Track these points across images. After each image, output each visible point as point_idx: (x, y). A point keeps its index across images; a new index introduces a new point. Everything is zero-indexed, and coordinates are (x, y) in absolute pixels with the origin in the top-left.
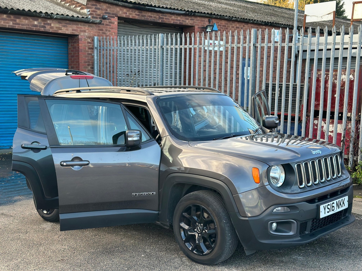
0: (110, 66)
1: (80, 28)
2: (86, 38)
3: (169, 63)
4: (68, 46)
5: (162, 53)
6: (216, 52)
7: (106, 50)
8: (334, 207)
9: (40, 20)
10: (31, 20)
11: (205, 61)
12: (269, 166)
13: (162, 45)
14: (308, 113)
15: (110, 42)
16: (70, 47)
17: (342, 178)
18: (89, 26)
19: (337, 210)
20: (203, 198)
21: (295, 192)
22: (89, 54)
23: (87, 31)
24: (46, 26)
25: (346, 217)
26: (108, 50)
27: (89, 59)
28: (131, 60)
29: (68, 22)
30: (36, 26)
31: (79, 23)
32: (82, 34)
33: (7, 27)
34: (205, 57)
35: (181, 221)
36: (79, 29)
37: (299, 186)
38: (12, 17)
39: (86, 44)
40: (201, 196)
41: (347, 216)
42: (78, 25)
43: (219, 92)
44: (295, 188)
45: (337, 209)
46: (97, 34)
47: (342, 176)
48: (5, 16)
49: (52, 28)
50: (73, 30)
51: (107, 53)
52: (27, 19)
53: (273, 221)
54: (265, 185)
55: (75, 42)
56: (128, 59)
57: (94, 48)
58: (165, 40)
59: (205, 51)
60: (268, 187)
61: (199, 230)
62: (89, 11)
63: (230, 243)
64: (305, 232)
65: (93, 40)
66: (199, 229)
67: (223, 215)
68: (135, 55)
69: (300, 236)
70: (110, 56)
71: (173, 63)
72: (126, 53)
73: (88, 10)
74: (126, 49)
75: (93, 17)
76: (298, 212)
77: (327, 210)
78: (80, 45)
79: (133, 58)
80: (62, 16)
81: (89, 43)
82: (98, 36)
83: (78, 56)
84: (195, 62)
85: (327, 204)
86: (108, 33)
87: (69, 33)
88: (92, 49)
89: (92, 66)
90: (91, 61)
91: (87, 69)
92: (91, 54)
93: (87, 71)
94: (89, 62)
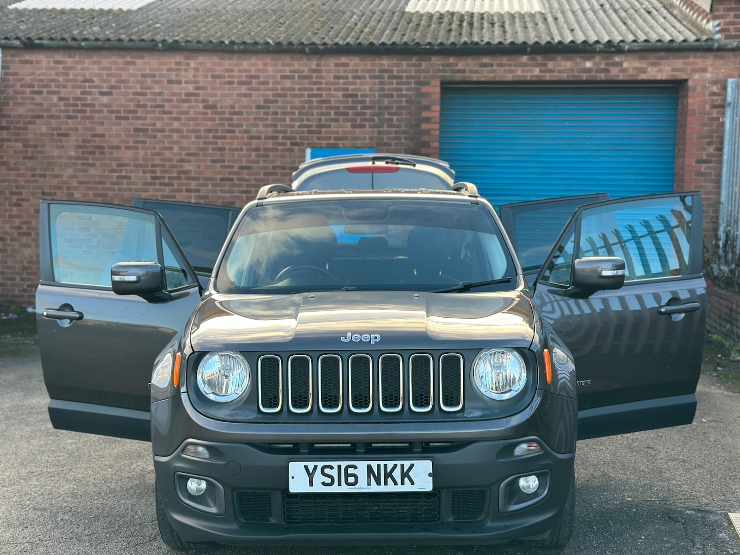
1: (693, 63)
2: (707, 85)
8: (355, 476)
9: (597, 58)
10: (578, 60)
16: (679, 106)
18: (715, 58)
22: (713, 119)
23: (710, 69)
24: (612, 68)
27: (711, 131)
29: (662, 54)
30: (589, 70)
31: (691, 54)
32: (697, 76)
33: (529, 78)
36: (689, 67)
38: (539, 58)
39: (708, 97)
42: (688, 57)
45: (369, 485)
46: (735, 73)
48: (524, 59)
49: (624, 70)
50: (674, 70)
52: (570, 59)
54: (181, 392)
55: (685, 96)
57: (726, 106)
62: (719, 25)
64: (269, 518)
65: (724, 88)
73: (717, 22)
75: (727, 37)
78: (690, 101)
80: (645, 44)
81: (715, 94)
85: (320, 464)
87: (664, 78)
88: (722, 106)
89: (719, 146)
90: (715, 135)
91: (704, 153)
92: (718, 119)
93: (704, 158)
94: (711, 137)
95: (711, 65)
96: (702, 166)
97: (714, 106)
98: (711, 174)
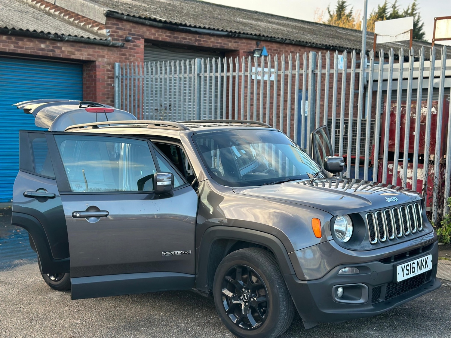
0: (134, 100)
1: (98, 52)
2: (105, 65)
3: (207, 95)
4: (82, 74)
5: (198, 83)
6: (265, 82)
7: (130, 79)
8: (414, 268)
9: (48, 43)
10: (37, 42)
11: (252, 93)
12: (333, 216)
13: (199, 72)
14: (380, 155)
15: (134, 70)
16: (85, 75)
17: (423, 233)
18: (109, 50)
19: (418, 272)
20: (251, 257)
21: (366, 248)
22: (108, 84)
23: (106, 56)
24: (56, 50)
25: (430, 282)
26: (132, 79)
27: (108, 91)
28: (161, 91)
29: (82, 45)
30: (43, 50)
31: (97, 47)
32: (100, 59)
33: (7, 51)
34: (252, 88)
35: (223, 287)
36: (96, 54)
37: (370, 242)
38: (13, 39)
39: (105, 72)
41: (431, 280)
42: (95, 48)
43: (269, 127)
44: (366, 244)
46: (118, 60)
47: (424, 229)
48: (4, 38)
49: (63, 52)
50: (89, 55)
51: (130, 83)
52: (32, 41)
53: (339, 285)
54: (328, 240)
55: (91, 70)
56: (156, 91)
57: (115, 77)
58: (203, 66)
59: (252, 81)
60: (332, 243)
62: (109, 32)
63: (285, 313)
64: (379, 300)
65: (114, 68)
66: (245, 296)
67: (276, 279)
68: (166, 85)
69: (372, 305)
70: (134, 86)
71: (213, 96)
72: (154, 83)
73: (108, 30)
75: (114, 39)
76: (370, 273)
77: (406, 272)
78: (97, 73)
79: (163, 90)
80: (75, 38)
81: (108, 70)
82: (120, 62)
83: (95, 87)
84: (239, 95)
86: (132, 59)
87: (84, 59)
88: (113, 78)
89: (112, 100)
90: (110, 93)
92: (111, 85)
94: (108, 94)
95: (107, 54)
97: (109, 78)
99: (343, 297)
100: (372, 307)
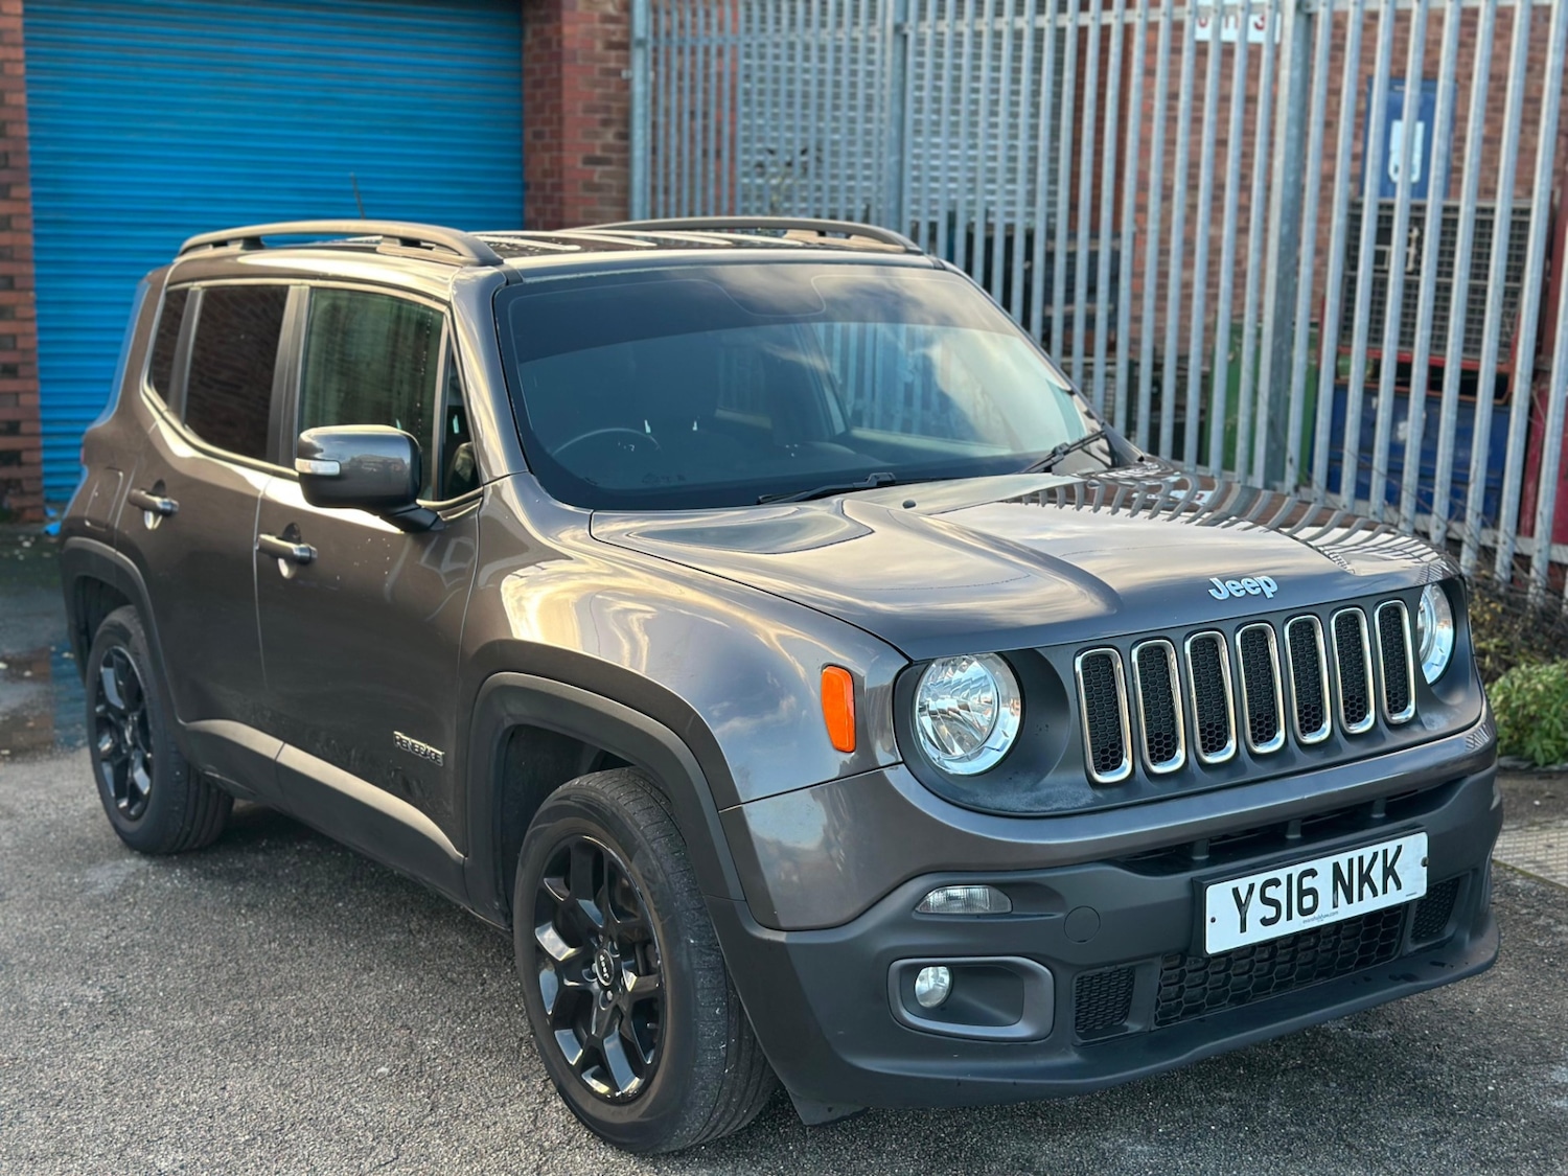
0: (705, 128)
4: (521, 35)
7: (693, 52)
8: (1313, 892)
12: (907, 662)
13: (899, 20)
15: (708, 14)
16: (529, 40)
17: (1418, 734)
19: (1332, 910)
20: (614, 809)
21: (1055, 806)
22: (608, 72)
25: (1441, 945)
26: (687, 51)
27: (606, 97)
28: (821, 95)
35: (540, 917)
37: (1089, 777)
39: (598, 25)
40: (605, 801)
41: (1450, 939)
44: (1062, 785)
45: (1335, 906)
47: (1424, 718)
51: (694, 64)
54: (881, 765)
55: (547, 19)
57: (632, 46)
60: (900, 780)
61: (605, 970)
63: (723, 1054)
64: (1126, 1024)
65: (627, 7)
66: (603, 964)
67: (687, 910)
69: (1081, 1049)
70: (706, 78)
74: (755, 44)
76: (1060, 915)
77: (1257, 910)
78: (567, 30)
81: (607, 19)
83: (558, 83)
85: (1259, 879)
88: (624, 46)
89: (622, 129)
90: (614, 105)
91: (598, 142)
92: (617, 72)
93: (598, 153)
94: (607, 109)
96: (593, 172)
97: (610, 46)
98: (610, 186)
99: (944, 1011)
100: (1074, 1058)
